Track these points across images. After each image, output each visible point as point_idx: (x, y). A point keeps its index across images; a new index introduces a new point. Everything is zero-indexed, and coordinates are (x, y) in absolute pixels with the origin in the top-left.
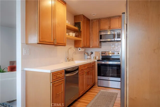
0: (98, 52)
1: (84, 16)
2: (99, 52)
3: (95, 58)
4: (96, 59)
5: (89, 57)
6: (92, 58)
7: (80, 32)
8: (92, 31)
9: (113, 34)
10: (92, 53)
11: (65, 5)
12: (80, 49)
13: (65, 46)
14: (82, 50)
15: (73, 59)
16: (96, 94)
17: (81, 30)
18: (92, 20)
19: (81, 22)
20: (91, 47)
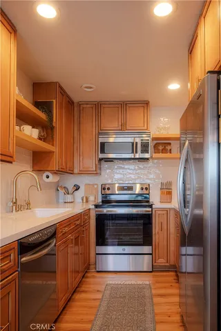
0: (93, 185)
1: (61, 87)
2: (96, 186)
3: (84, 201)
4: (87, 201)
5: (69, 198)
6: (79, 200)
7: (52, 128)
8: (79, 130)
9: (133, 143)
10: (77, 188)
11: (13, 34)
12: (48, 177)
13: (11, 163)
14: (53, 179)
15: (28, 204)
16: (99, 296)
17: (54, 125)
18: (79, 104)
19: (54, 101)
20: (76, 171)
